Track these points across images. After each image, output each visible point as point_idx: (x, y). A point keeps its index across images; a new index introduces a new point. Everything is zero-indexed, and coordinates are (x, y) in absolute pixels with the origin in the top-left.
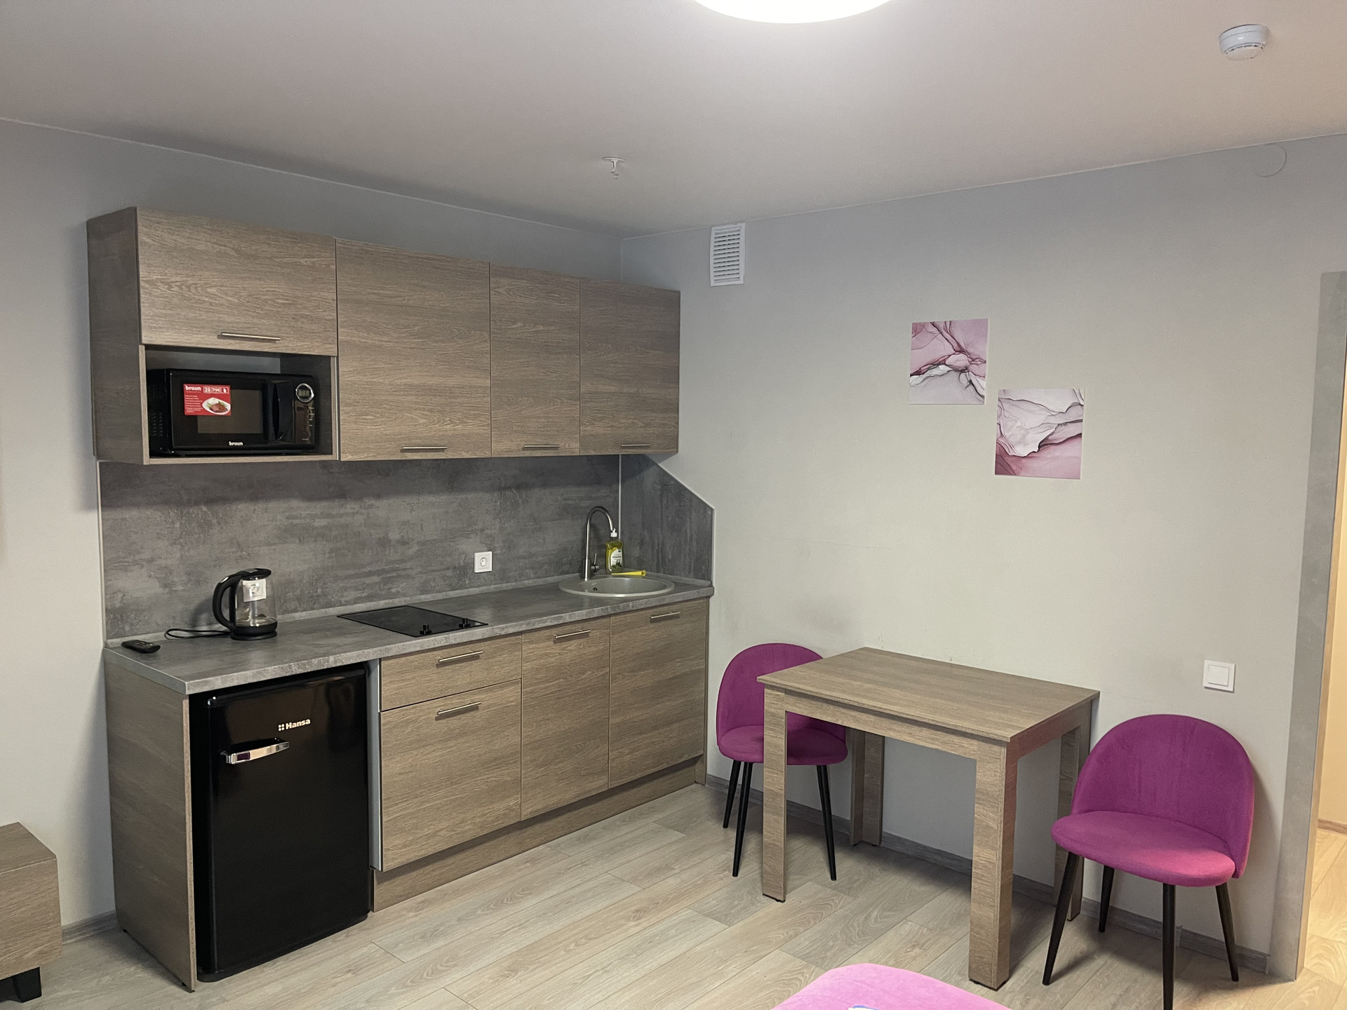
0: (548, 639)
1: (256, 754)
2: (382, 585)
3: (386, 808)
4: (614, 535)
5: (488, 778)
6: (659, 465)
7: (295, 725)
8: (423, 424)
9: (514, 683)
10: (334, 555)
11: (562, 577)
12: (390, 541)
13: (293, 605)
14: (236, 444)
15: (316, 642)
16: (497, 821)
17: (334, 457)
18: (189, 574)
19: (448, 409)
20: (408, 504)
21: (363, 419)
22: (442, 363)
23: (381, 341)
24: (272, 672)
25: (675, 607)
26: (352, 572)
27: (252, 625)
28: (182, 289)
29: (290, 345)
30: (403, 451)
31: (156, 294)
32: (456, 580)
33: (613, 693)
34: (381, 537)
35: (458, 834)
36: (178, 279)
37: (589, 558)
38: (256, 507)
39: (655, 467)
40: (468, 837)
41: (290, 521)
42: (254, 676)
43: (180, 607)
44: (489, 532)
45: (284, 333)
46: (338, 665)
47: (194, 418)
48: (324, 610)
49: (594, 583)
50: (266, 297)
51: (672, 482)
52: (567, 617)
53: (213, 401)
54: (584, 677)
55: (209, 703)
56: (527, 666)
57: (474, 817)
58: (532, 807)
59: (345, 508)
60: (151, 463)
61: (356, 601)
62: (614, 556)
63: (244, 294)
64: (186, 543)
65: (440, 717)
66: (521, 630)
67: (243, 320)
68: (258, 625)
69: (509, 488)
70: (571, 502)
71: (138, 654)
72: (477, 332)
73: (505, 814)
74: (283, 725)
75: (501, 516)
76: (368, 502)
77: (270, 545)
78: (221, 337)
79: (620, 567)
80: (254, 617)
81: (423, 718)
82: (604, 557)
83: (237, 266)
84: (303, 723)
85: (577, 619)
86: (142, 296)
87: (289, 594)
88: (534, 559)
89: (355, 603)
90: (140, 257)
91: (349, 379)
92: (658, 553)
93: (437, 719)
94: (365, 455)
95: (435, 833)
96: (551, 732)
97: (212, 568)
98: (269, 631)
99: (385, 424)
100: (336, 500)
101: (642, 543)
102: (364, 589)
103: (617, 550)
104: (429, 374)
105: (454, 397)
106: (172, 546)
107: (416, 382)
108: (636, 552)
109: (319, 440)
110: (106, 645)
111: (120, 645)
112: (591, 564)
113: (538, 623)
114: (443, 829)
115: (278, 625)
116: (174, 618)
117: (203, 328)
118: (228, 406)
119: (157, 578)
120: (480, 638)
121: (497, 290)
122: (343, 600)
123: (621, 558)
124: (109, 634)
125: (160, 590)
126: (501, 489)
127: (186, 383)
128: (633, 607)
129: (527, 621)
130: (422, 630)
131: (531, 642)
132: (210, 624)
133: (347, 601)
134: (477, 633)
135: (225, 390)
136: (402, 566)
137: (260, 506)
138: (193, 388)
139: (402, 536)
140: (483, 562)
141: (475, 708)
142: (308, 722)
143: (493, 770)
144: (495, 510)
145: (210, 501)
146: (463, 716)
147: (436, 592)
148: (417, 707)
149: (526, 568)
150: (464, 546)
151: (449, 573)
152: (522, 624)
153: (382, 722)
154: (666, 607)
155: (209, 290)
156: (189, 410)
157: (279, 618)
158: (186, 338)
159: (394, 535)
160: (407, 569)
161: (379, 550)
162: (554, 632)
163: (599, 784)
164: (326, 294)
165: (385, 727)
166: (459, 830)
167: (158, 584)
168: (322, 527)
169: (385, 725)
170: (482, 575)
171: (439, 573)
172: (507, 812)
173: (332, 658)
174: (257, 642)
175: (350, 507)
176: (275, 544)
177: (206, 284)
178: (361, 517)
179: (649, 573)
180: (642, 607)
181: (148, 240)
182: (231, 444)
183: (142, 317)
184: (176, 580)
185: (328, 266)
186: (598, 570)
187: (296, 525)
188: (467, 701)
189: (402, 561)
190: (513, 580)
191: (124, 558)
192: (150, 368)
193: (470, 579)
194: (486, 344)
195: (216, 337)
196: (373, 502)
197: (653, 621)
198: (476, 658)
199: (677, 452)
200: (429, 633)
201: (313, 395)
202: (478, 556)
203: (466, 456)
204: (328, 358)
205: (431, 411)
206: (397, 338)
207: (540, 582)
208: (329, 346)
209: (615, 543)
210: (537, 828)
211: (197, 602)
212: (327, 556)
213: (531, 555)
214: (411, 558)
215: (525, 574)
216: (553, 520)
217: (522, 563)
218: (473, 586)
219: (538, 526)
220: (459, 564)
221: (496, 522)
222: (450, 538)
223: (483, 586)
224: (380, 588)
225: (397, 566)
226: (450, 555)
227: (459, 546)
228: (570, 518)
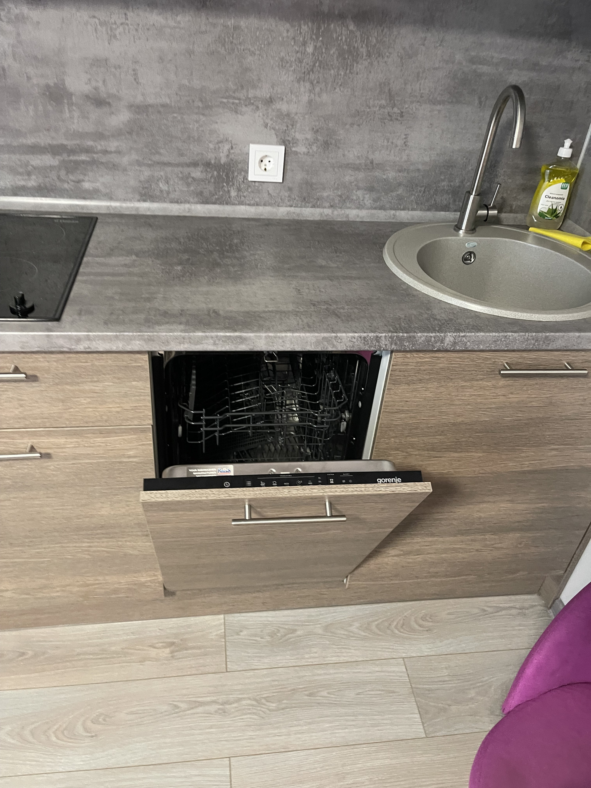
2: (63, 173)
4: (566, 152)
11: (429, 215)
12: (70, 95)
25: (582, 357)
32: (211, 188)
34: (51, 82)
37: (478, 193)
44: (284, 107)
62: (551, 195)
75: (313, 76)
88: (378, 173)
102: (30, 172)
123: (564, 203)
136: (100, 145)
139: (96, 89)
140: (266, 163)
144: (301, 62)
147: (171, 202)
149: (359, 189)
150: (228, 126)
151: (197, 173)
159: (78, 84)
160: (110, 152)
170: (263, 186)
171: (176, 170)
189: (100, 136)
190: (327, 204)
193: (239, 190)
202: (255, 150)
209: (561, 170)
213: (371, 166)
214: (118, 134)
215: (355, 198)
216: (434, 102)
217: (349, 177)
218: (241, 203)
219: (396, 110)
220: (217, 159)
221: (302, 89)
222: (198, 107)
223: (265, 205)
224: (59, 177)
225: (90, 143)
226: (199, 140)
227: (216, 126)
228: (477, 102)
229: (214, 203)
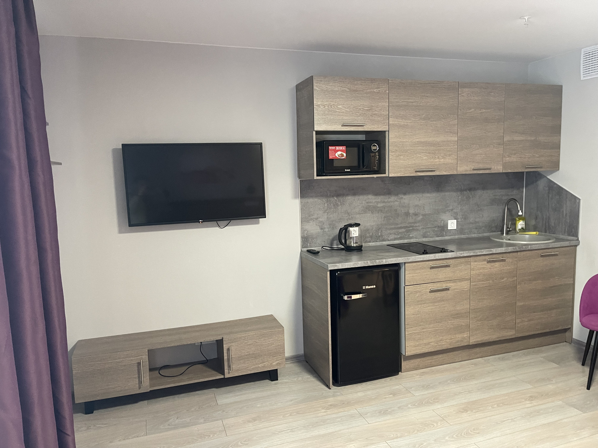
0: (485, 260)
1: (354, 297)
2: (406, 233)
3: (407, 328)
4: (520, 213)
5: (454, 322)
6: (548, 177)
7: (369, 287)
8: (426, 159)
9: (466, 280)
10: (386, 219)
11: (491, 234)
12: (410, 214)
13: (368, 239)
14: (347, 170)
15: (378, 254)
16: (458, 343)
17: (387, 175)
18: (330, 225)
19: (437, 152)
20: (418, 197)
21: (399, 158)
22: (435, 131)
23: (408, 123)
24: (360, 264)
25: (556, 250)
26: (393, 227)
27: (353, 246)
28: (329, 107)
29: (369, 127)
30: (416, 172)
31: (320, 110)
32: (439, 232)
33: (518, 290)
34: (406, 211)
35: (439, 345)
36: (327, 103)
37: (506, 225)
38: (355, 198)
39: (545, 178)
40: (444, 347)
41: (368, 204)
42: (353, 265)
43: (327, 238)
44: (455, 211)
45: (367, 122)
46: (387, 263)
47: (332, 160)
48: (381, 242)
49: (509, 237)
50: (360, 107)
51: (555, 186)
52: (494, 251)
53: (339, 153)
54: (502, 281)
55: (337, 274)
56: (473, 272)
57: (447, 339)
58: (475, 339)
59: (391, 199)
60: (317, 178)
61: (395, 239)
62: (520, 224)
63: (352, 107)
64: (329, 212)
65: (432, 291)
66: (470, 255)
67: (351, 118)
68: (355, 246)
69: (466, 190)
70: (497, 197)
71: (312, 254)
72: (452, 115)
73: (461, 340)
74: (365, 287)
75: (461, 203)
76: (400, 196)
77: (360, 214)
78: (343, 126)
79: (523, 230)
80: (354, 243)
81: (423, 291)
82: (515, 224)
83: (349, 95)
84: (372, 287)
85: (499, 252)
86: (315, 111)
87: (367, 235)
88: (478, 224)
89: (394, 240)
90: (314, 96)
91: (393, 140)
92: (546, 224)
93: (430, 292)
94: (400, 174)
95: (429, 343)
96: (485, 305)
97: (338, 223)
98: (359, 249)
99: (408, 160)
100: (387, 195)
101: (536, 218)
102: (398, 234)
103: (522, 221)
104: (429, 136)
105: (440, 146)
106: (324, 213)
107: (422, 140)
108: (533, 222)
109: (380, 168)
110: (301, 251)
111: (306, 251)
112: (507, 228)
113: (479, 252)
114: (433, 342)
115: (363, 246)
116: (324, 242)
117: (336, 122)
118: (345, 155)
119: (319, 225)
120: (451, 257)
121: (462, 94)
122: (389, 239)
123: (524, 226)
124: (303, 246)
125: (320, 231)
126: (461, 191)
127: (330, 146)
128: (531, 248)
129: (473, 251)
130: (423, 252)
131: (476, 261)
132: (337, 245)
133: (391, 239)
134: (449, 255)
135: (344, 148)
136: (415, 225)
137: (357, 197)
138: (332, 148)
139: (415, 212)
140: (452, 225)
141: (447, 289)
142: (375, 286)
143: (456, 319)
144: (458, 200)
145: (338, 195)
146: (442, 292)
147: (430, 238)
148: (421, 286)
149: (473, 229)
150: (443, 217)
151: (436, 229)
152: (471, 252)
153: (405, 290)
154: (550, 250)
155: (338, 106)
156: (331, 157)
157: (363, 244)
158: (330, 127)
159: (411, 211)
160: (417, 226)
161: (405, 217)
162: (487, 258)
163: (510, 334)
164: (384, 104)
165: (407, 293)
166: (440, 344)
167: (319, 228)
168: (381, 207)
169: (406, 292)
170: (452, 231)
171: (431, 229)
172: (462, 339)
173: (384, 260)
174: (355, 253)
175: (393, 198)
176: (362, 214)
177: (338, 104)
178: (397, 202)
179: (541, 233)
180: (536, 248)
181: (317, 89)
182: (346, 170)
183: (315, 120)
184: (325, 226)
185: (385, 91)
186: (511, 231)
187: (370, 206)
188: (444, 286)
189: (415, 223)
190: (466, 234)
191: (308, 217)
192: (317, 141)
193: (446, 232)
194: (456, 121)
195: (341, 126)
196: (402, 196)
197: (542, 256)
198: (448, 266)
199: (559, 170)
200: (427, 253)
201: (378, 148)
202: (450, 222)
203: (445, 173)
204: (385, 132)
205: (429, 153)
206: (414, 121)
207: (480, 235)
208: (385, 126)
209: (521, 218)
210: (477, 350)
211: (333, 236)
212: (383, 219)
213: (476, 222)
214: (419, 222)
215: (473, 231)
216: (487, 206)
217: (471, 226)
218: (447, 236)
219: (479, 208)
220: (441, 225)
221: (459, 206)
222: (437, 213)
223: (452, 236)
224: (405, 234)
225: (413, 225)
226: (437, 221)
227: (441, 217)
228: (497, 205)
229: (440, 237)
